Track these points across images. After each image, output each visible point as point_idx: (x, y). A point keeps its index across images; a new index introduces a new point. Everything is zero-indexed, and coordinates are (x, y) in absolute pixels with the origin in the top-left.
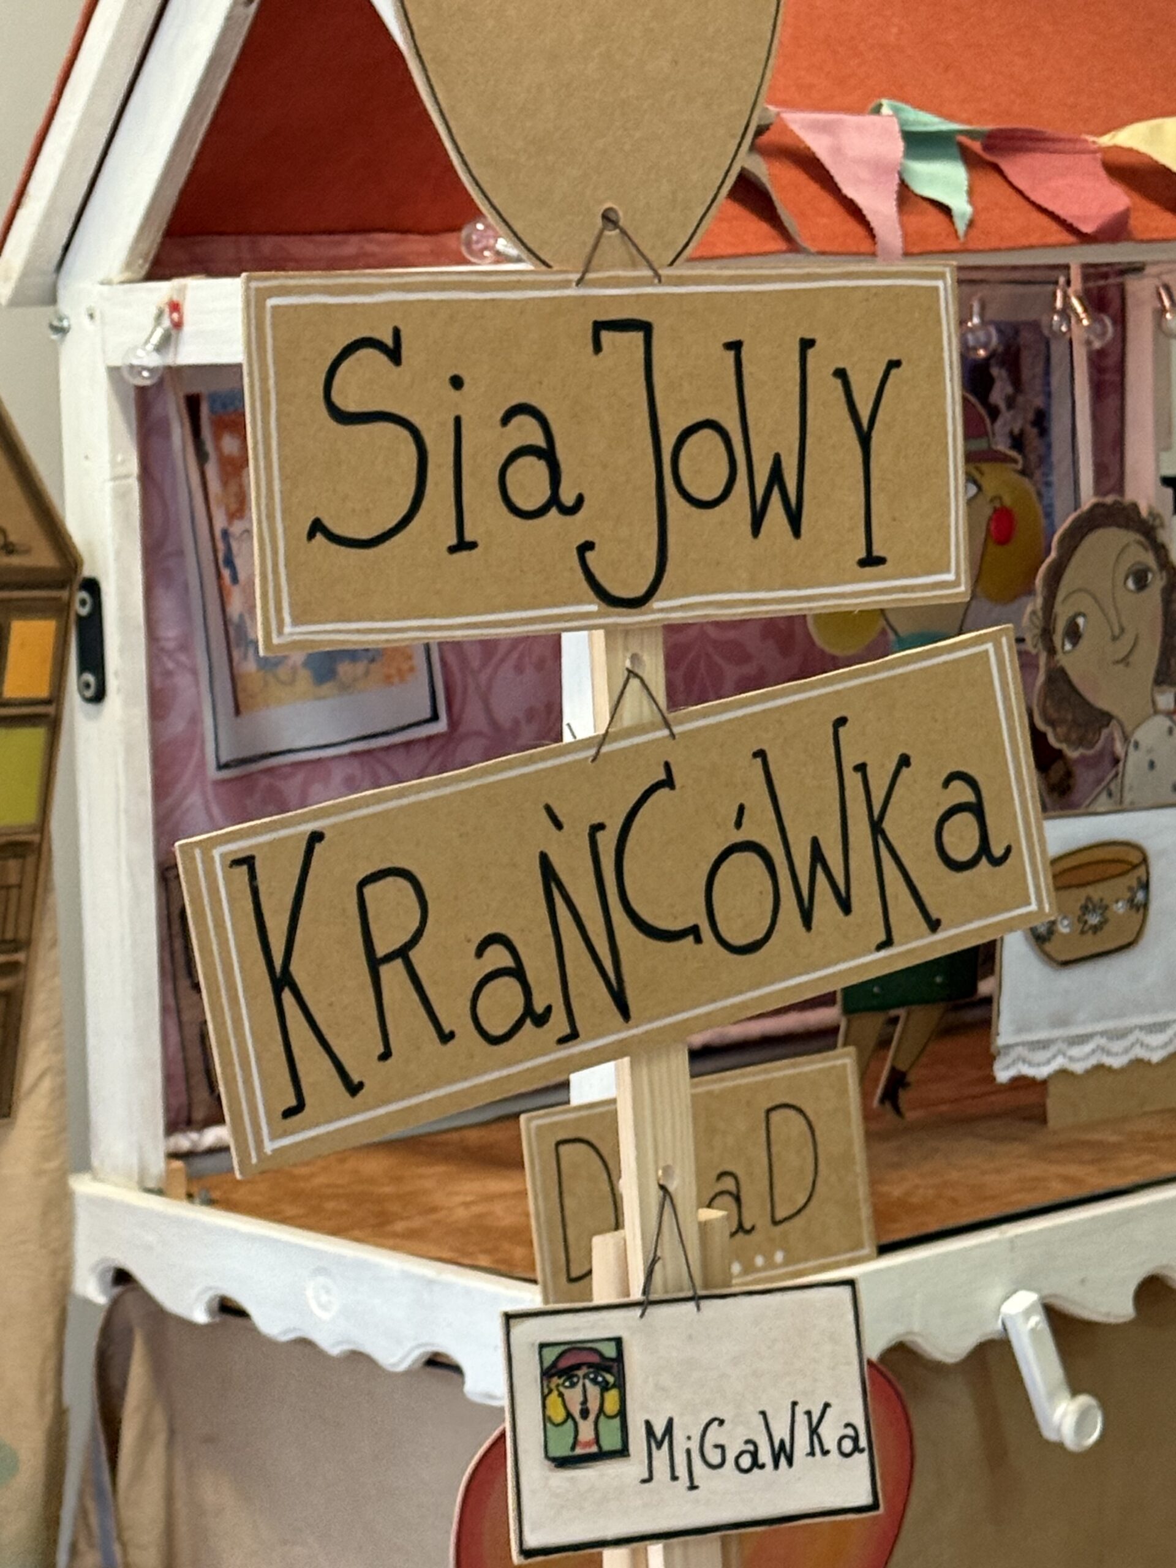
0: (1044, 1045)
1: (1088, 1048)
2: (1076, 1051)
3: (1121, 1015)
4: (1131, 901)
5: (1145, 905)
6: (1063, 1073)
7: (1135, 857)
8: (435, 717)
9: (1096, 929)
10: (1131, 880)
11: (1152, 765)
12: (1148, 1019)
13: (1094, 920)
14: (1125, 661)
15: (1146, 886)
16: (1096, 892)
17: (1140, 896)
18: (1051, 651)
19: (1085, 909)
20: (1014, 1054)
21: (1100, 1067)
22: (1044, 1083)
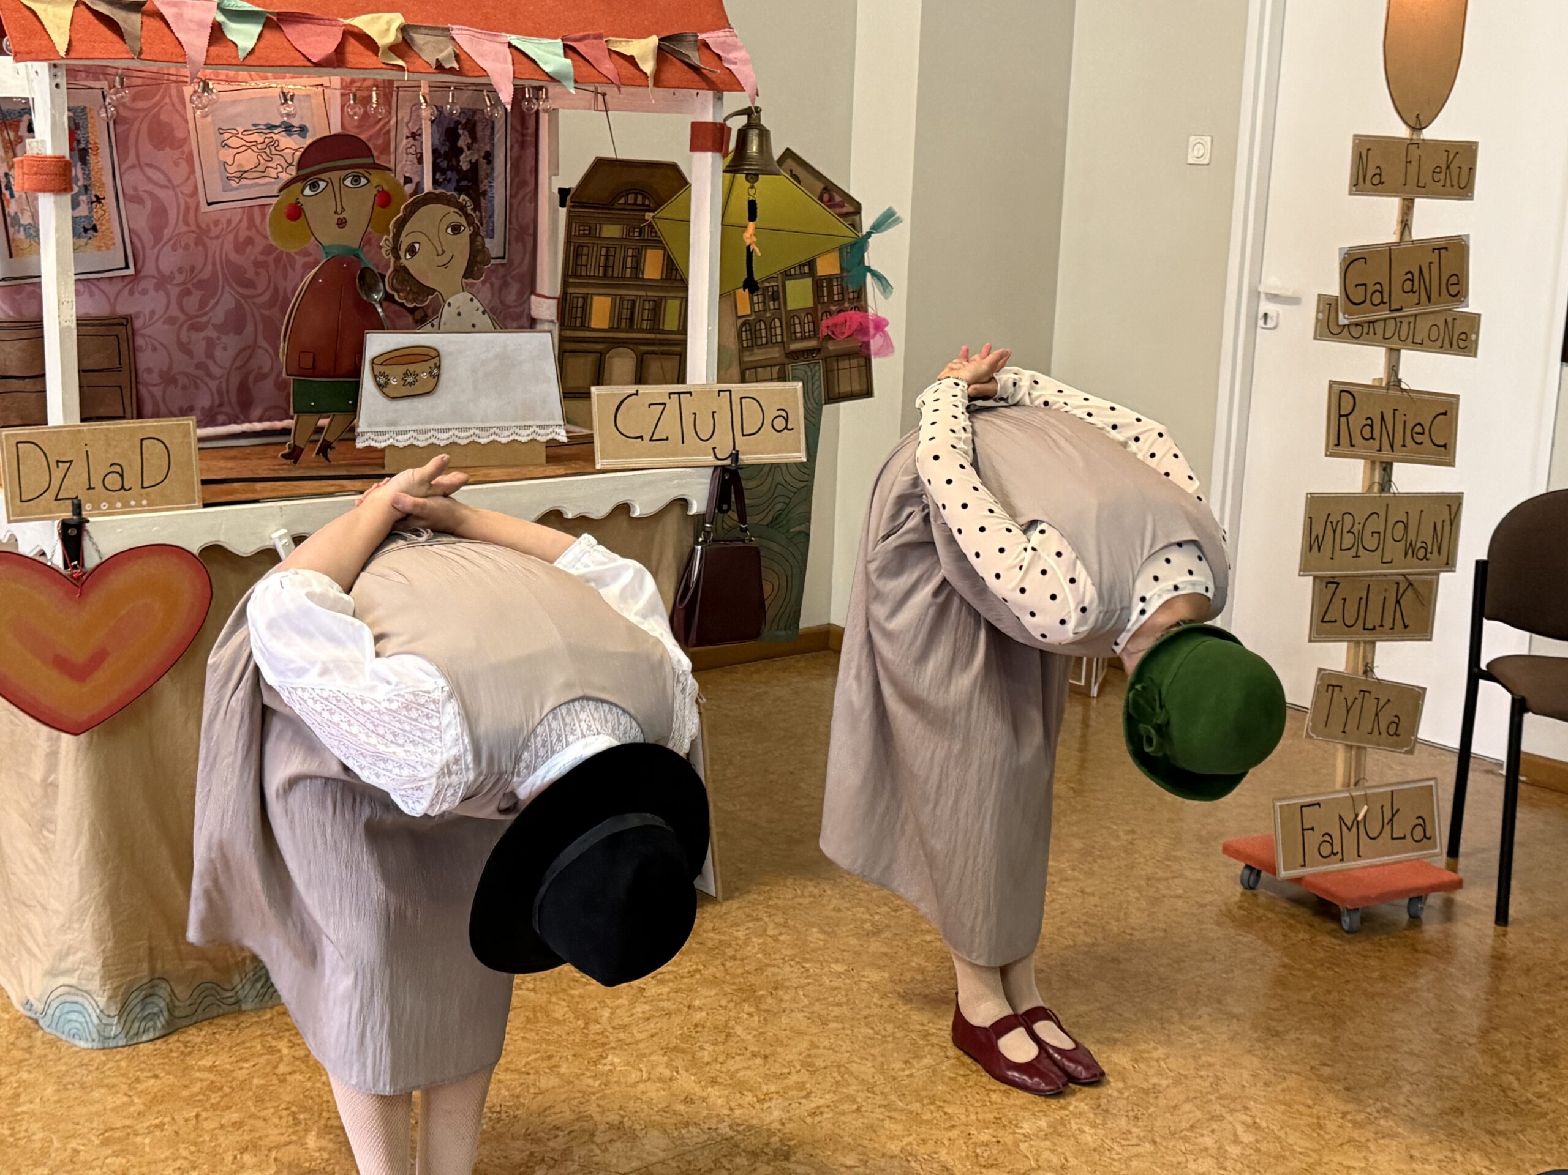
0: (383, 433)
1: (406, 437)
2: (399, 438)
3: (427, 423)
4: (430, 373)
5: (438, 375)
6: (391, 446)
7: (433, 354)
8: (127, 267)
9: (410, 384)
10: (431, 363)
11: (459, 314)
12: (439, 427)
13: (410, 380)
14: (445, 265)
15: (439, 367)
16: (412, 368)
17: (435, 371)
18: (397, 258)
19: (405, 375)
20: (367, 436)
21: (412, 445)
22: (383, 450)
